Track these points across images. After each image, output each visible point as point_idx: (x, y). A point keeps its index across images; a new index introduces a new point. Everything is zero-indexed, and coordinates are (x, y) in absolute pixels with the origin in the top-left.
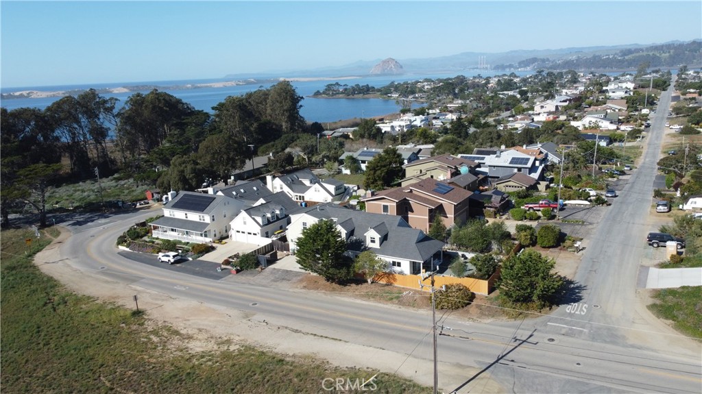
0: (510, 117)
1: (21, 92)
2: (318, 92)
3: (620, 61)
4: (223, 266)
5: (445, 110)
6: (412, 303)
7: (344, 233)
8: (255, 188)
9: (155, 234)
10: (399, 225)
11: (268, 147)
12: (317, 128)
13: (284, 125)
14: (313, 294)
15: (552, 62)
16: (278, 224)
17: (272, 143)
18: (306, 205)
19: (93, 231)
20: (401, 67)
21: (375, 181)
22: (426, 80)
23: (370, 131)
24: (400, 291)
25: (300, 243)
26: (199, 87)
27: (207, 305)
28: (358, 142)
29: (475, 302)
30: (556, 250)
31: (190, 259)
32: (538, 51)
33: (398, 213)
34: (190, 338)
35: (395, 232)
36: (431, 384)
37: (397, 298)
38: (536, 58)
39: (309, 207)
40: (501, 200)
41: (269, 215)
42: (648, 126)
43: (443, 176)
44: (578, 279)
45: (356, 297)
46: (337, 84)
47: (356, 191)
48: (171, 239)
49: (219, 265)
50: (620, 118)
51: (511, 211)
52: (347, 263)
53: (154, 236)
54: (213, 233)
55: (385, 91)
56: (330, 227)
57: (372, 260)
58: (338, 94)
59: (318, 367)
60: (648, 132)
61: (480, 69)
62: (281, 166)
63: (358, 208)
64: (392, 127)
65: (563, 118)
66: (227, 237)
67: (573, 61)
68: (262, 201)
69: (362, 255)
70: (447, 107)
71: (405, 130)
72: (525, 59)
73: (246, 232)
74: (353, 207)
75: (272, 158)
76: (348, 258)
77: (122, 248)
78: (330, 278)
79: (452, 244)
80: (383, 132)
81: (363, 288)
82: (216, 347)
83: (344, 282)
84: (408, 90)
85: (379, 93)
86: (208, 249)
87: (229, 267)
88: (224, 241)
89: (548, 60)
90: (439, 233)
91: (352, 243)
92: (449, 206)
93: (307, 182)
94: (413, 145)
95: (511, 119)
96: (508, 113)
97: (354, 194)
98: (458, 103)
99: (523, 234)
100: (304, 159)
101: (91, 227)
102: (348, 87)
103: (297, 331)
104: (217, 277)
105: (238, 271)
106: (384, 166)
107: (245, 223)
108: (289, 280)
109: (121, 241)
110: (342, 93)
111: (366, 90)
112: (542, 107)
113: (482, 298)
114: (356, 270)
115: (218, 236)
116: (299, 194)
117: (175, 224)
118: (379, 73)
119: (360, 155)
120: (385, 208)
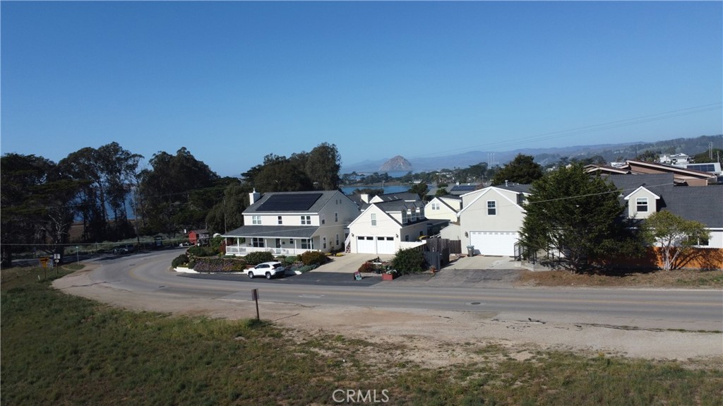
4: (360, 274)
9: (229, 251)
16: (419, 226)
20: (410, 165)
31: (298, 273)
41: (409, 212)
49: (353, 274)
53: (228, 254)
54: (322, 242)
58: (356, 183)
66: (342, 249)
73: (376, 236)
77: (180, 270)
86: (324, 260)
87: (372, 274)
88: (339, 254)
102: (366, 177)
104: (364, 284)
105: (396, 277)
107: (374, 223)
108: (499, 280)
109: (178, 262)
110: (360, 182)
115: (330, 245)
117: (261, 232)
118: (388, 170)
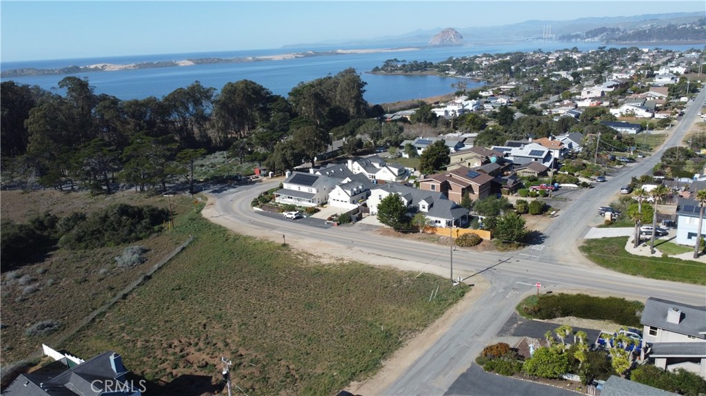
0: (557, 101)
1: (95, 66)
2: (377, 68)
3: (696, 31)
4: (328, 221)
5: (498, 93)
6: (445, 243)
7: (406, 202)
8: (341, 170)
9: (277, 200)
10: (441, 198)
11: (339, 131)
12: (379, 111)
13: (351, 110)
14: (387, 238)
15: (623, 32)
16: (361, 195)
17: (342, 126)
18: (377, 183)
19: (230, 197)
20: (461, 37)
21: (428, 165)
22: (485, 55)
23: (426, 116)
24: (439, 237)
25: (379, 207)
26: (260, 60)
27: (323, 242)
28: (415, 126)
29: (482, 243)
30: (540, 216)
31: (305, 216)
32: (610, 18)
33: (441, 191)
34: (320, 257)
35: (439, 203)
36: (449, 277)
37: (437, 240)
38: (605, 28)
39: (381, 184)
40: (514, 183)
41: (355, 189)
42: (682, 114)
43: (476, 164)
44: (546, 233)
45: (413, 239)
46: (396, 60)
47: (413, 173)
48: (289, 204)
49: (326, 221)
50: (657, 105)
51: (519, 191)
52: (408, 220)
53: (276, 201)
54: (317, 200)
55: (442, 69)
56: (397, 198)
57: (423, 218)
58: (396, 70)
59: (393, 270)
60: (679, 120)
61: (545, 39)
62: (353, 149)
63: (414, 186)
64: (446, 112)
65: (606, 104)
66: (326, 203)
67: (645, 31)
68: (348, 180)
69: (416, 215)
70: (500, 90)
71: (458, 114)
72: (593, 29)
73: (340, 200)
74: (411, 185)
75: (346, 143)
76: (408, 217)
77: (256, 209)
78: (397, 229)
79: (475, 211)
80: (438, 116)
81: (417, 235)
82: (336, 262)
83: (405, 232)
84: (465, 66)
85: (437, 70)
86: (316, 211)
87: (332, 222)
88: (325, 206)
89: (618, 29)
90: (467, 204)
91: (411, 208)
92: (476, 186)
93: (377, 165)
94: (460, 134)
95: (558, 104)
96: (555, 97)
97: (412, 175)
98: (512, 84)
99: (520, 205)
100: (370, 143)
101: (226, 194)
102: (407, 63)
103: (379, 255)
104: (326, 228)
105: (338, 224)
106: (435, 155)
107: (339, 194)
109: (255, 203)
110: (400, 69)
111: (423, 67)
112: (589, 92)
113: (486, 241)
114: (413, 224)
115: (320, 202)
116: (371, 174)
117: (291, 194)
118: (438, 43)
119: (416, 143)
120: (433, 187)
